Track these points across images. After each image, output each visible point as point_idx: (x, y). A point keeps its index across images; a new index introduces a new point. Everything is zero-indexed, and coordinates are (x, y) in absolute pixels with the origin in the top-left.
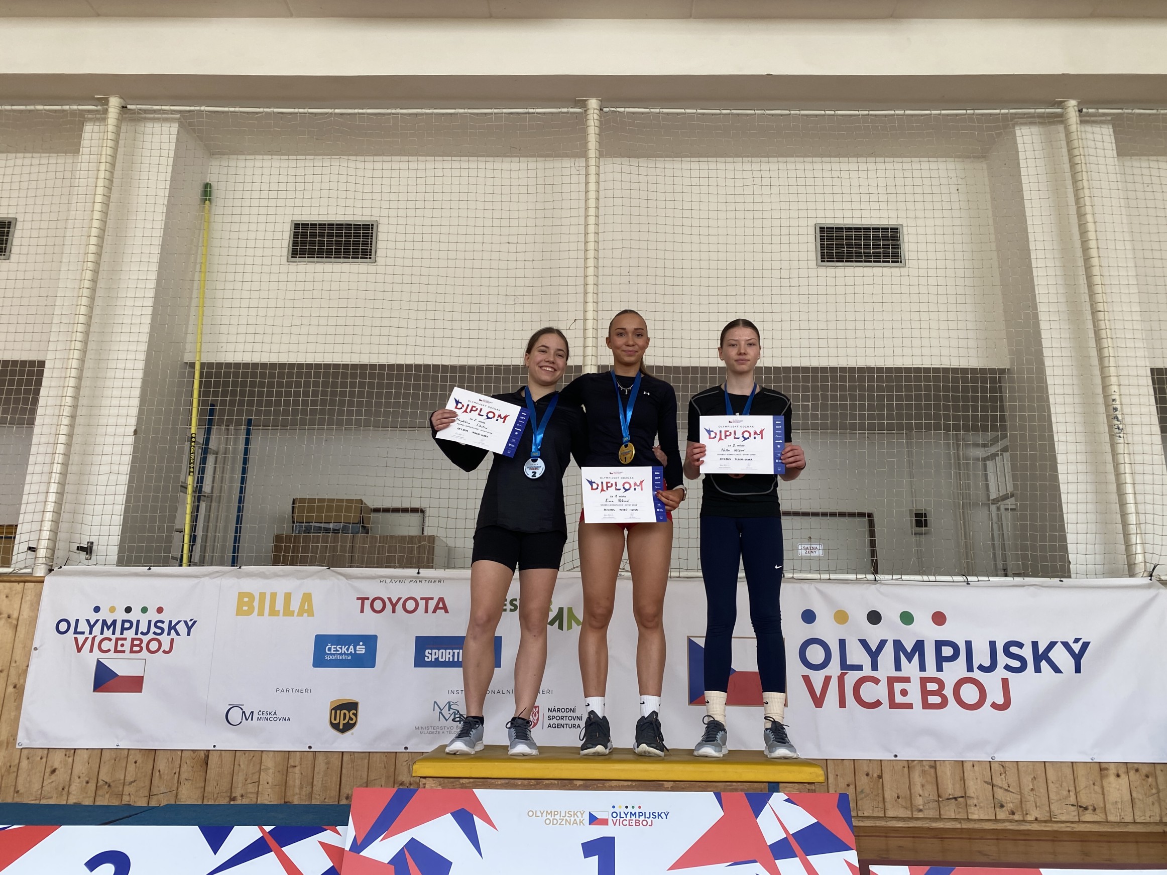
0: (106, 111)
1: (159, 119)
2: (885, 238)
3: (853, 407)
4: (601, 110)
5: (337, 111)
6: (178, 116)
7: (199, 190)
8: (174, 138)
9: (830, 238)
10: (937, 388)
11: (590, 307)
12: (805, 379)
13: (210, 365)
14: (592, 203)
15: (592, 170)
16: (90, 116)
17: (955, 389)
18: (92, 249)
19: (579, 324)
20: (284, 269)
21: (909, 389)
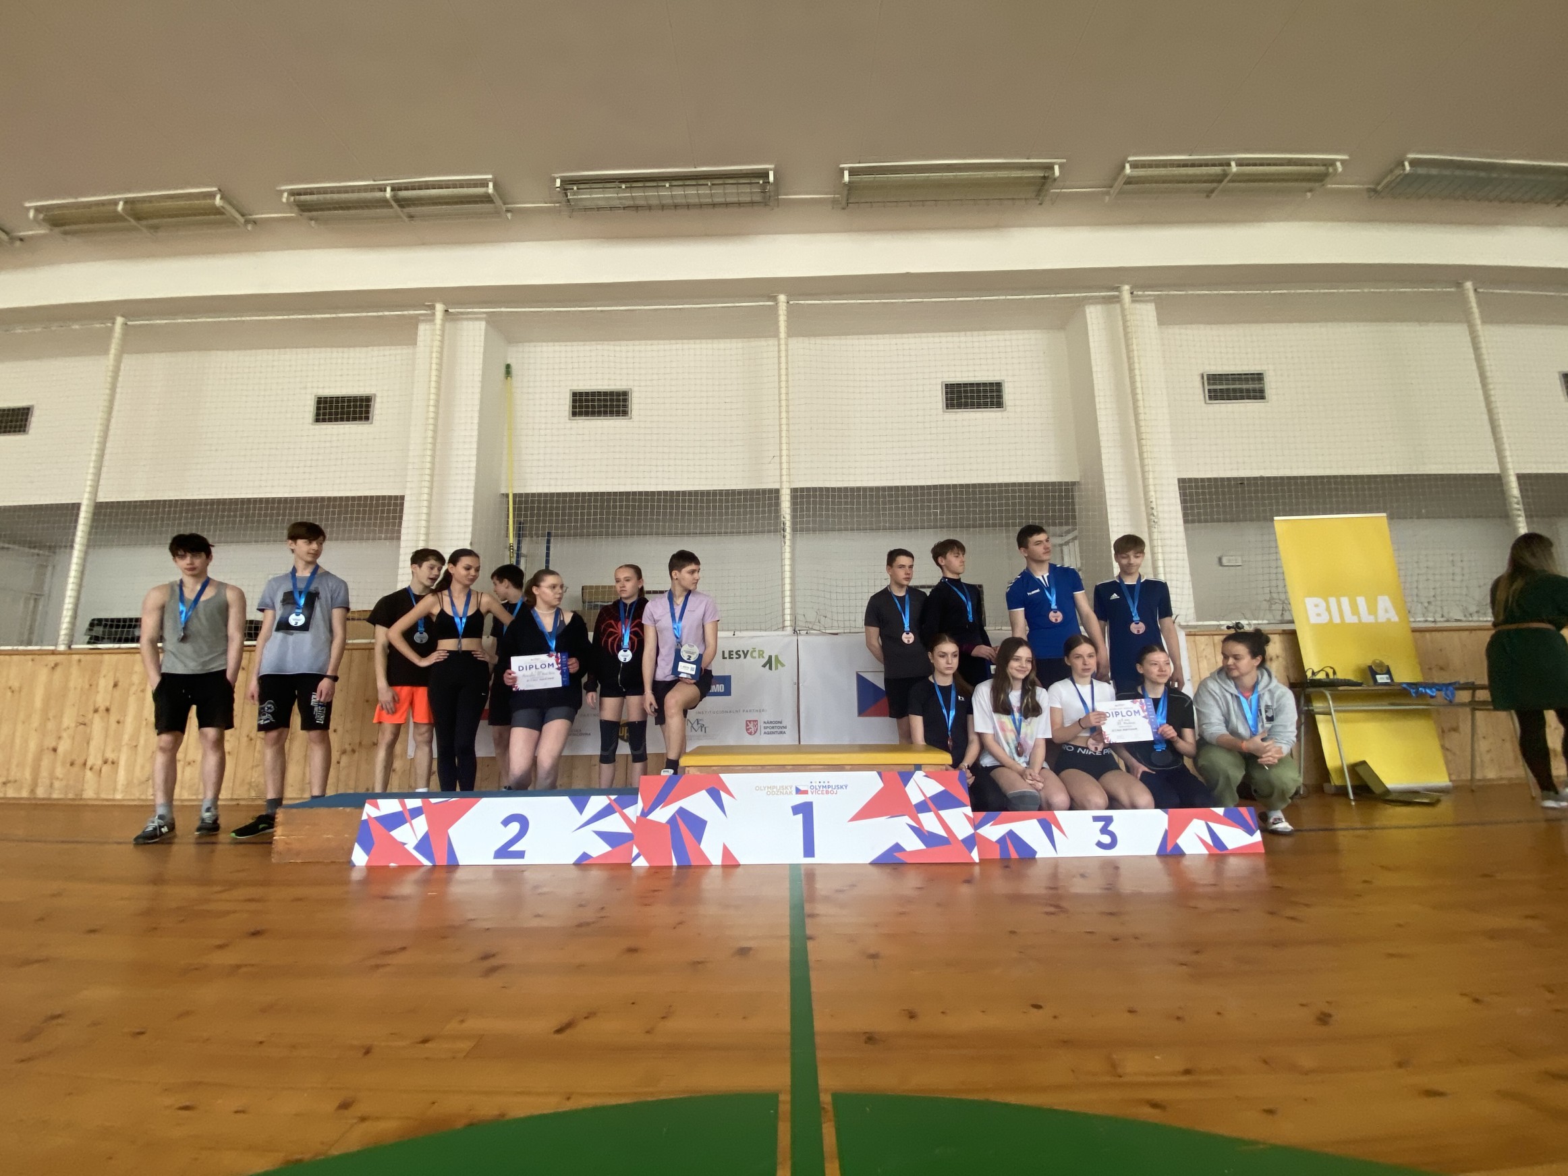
0: (434, 314)
1: (471, 319)
2: (992, 391)
3: (968, 512)
4: (788, 302)
5: (599, 309)
6: (485, 316)
7: (503, 370)
8: (483, 332)
9: (952, 393)
10: (1027, 497)
11: (784, 447)
12: (935, 494)
13: (521, 495)
14: (783, 372)
15: (783, 347)
16: (423, 318)
17: (1040, 497)
18: (432, 415)
19: (777, 460)
20: (568, 426)
21: (1007, 498)
